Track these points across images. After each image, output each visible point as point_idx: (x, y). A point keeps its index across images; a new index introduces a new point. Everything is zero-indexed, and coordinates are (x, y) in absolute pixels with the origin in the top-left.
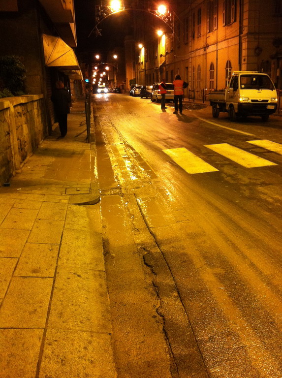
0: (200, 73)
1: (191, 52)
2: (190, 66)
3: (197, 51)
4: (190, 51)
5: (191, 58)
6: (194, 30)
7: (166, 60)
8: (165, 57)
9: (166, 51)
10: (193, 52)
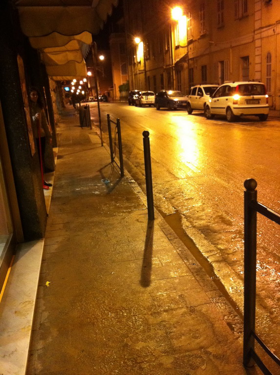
1: (261, 28)
2: (258, 53)
4: (257, 27)
5: (261, 39)
7: (188, 53)
8: (186, 48)
9: (188, 39)
10: (268, 28)
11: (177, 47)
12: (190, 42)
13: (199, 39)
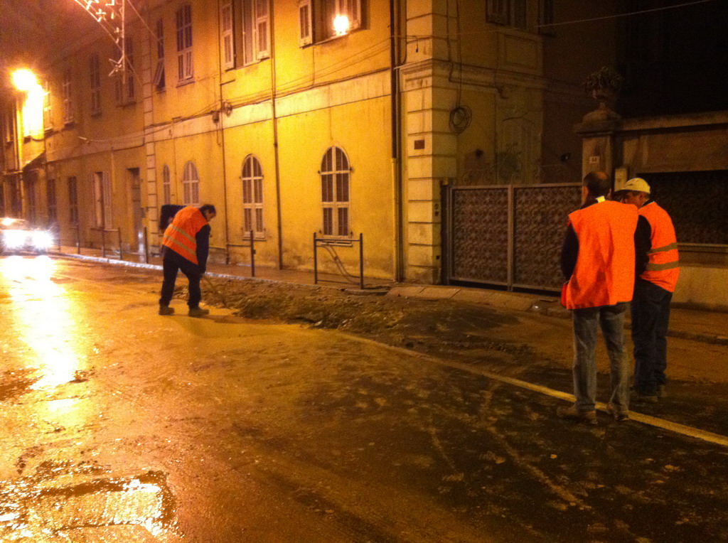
0: (196, 186)
1: (153, 125)
2: (150, 165)
3: (181, 124)
4: (147, 124)
5: (154, 142)
6: (160, 65)
7: (45, 151)
8: (43, 143)
9: (45, 128)
10: (162, 127)
11: (27, 140)
12: (49, 134)
13: (63, 130)
